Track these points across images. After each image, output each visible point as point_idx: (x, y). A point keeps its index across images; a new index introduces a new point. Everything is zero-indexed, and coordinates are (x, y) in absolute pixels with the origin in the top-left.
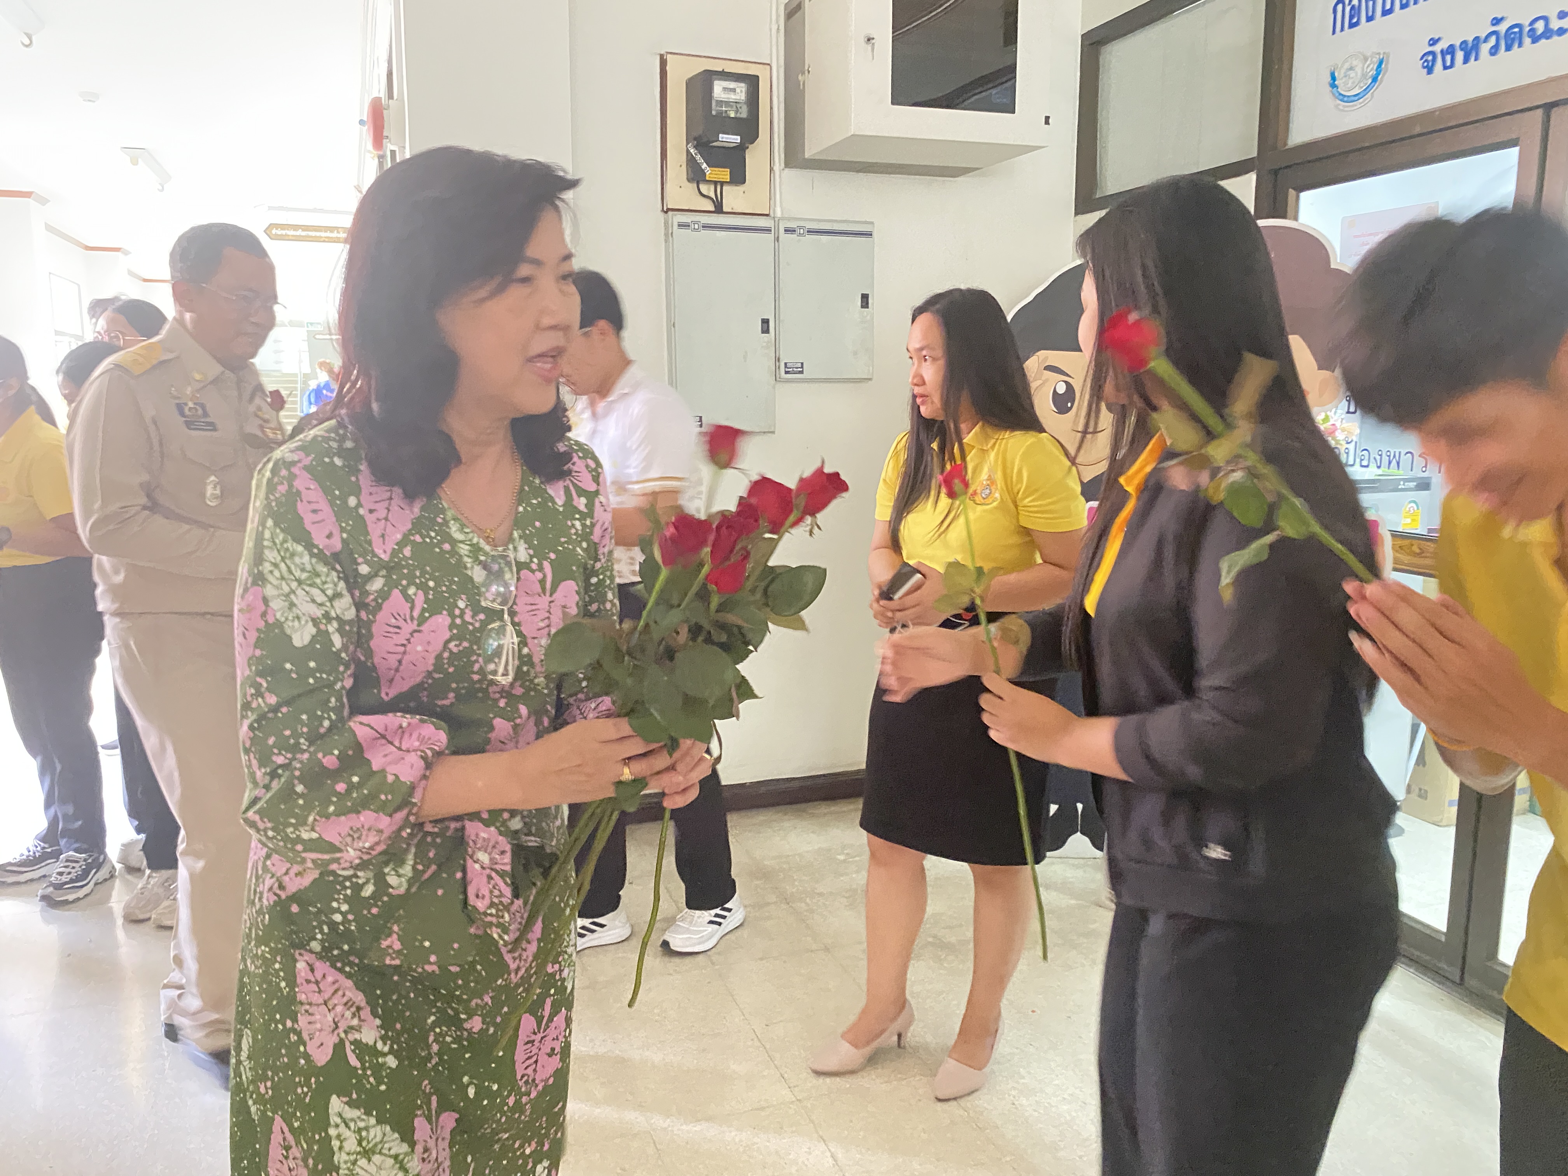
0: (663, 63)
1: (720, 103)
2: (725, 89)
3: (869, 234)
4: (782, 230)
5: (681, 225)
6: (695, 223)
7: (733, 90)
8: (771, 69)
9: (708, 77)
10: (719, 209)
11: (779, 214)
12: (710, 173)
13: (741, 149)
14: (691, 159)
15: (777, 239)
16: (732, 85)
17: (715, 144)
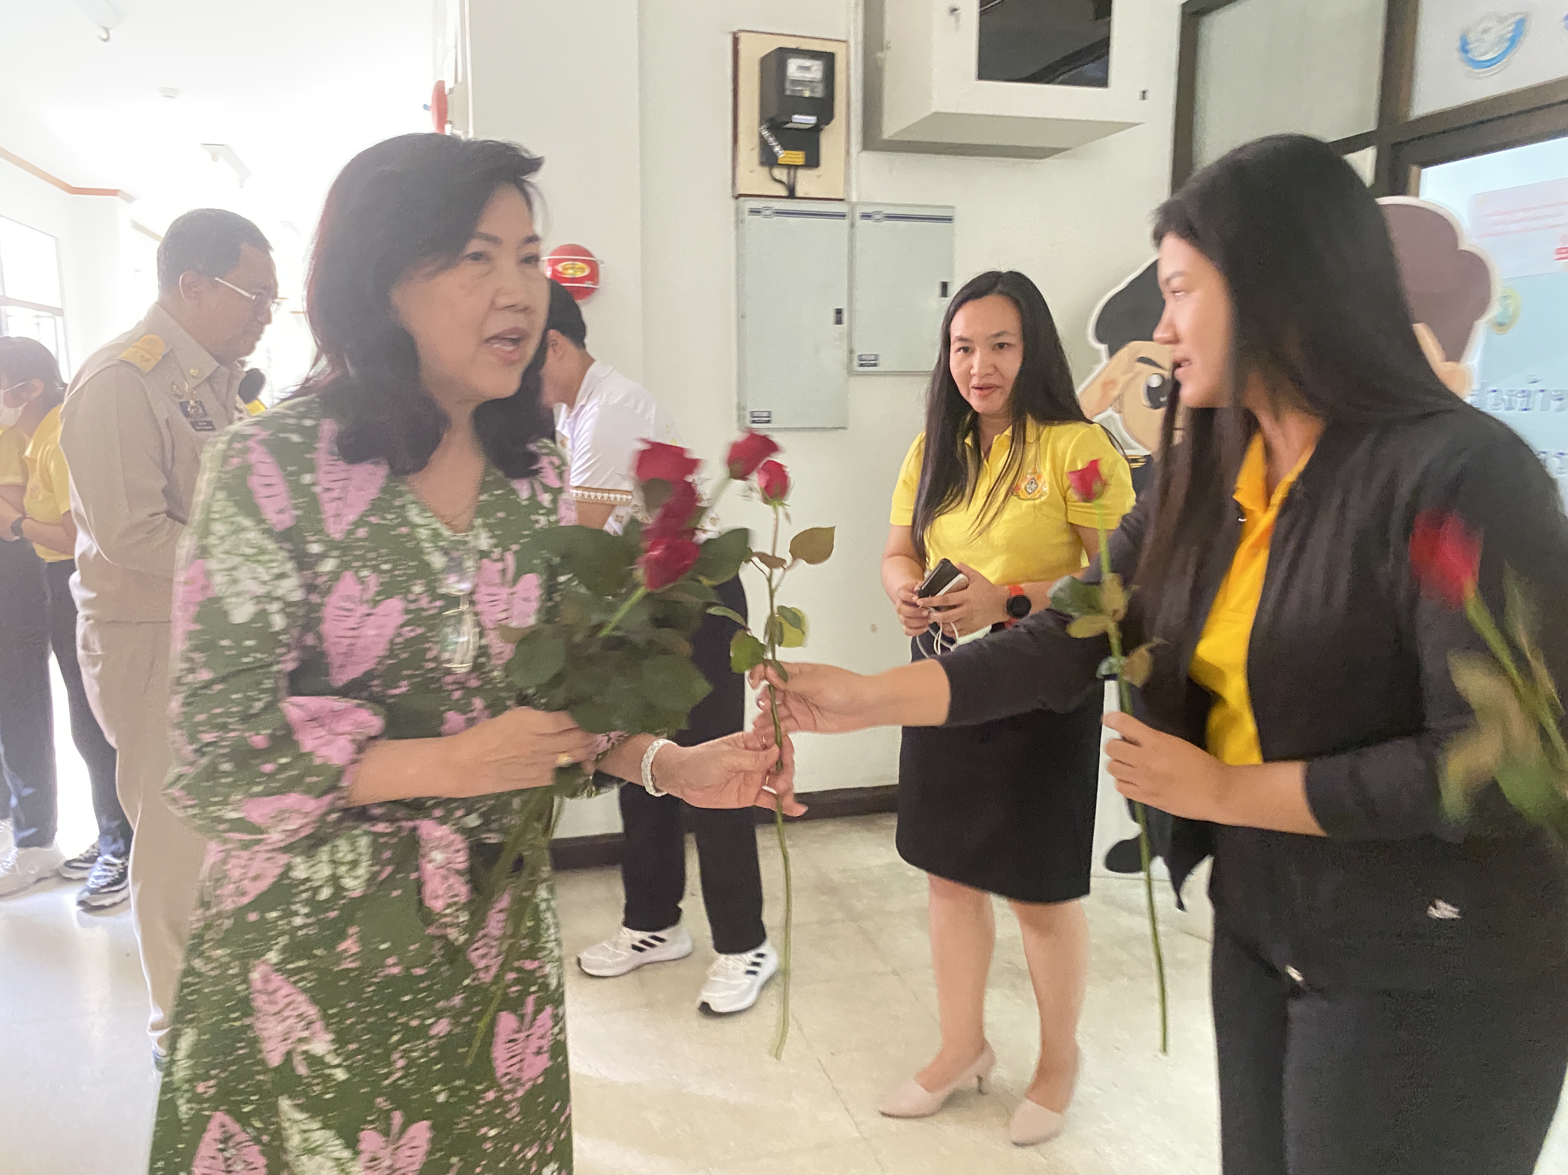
0: (736, 41)
1: (796, 82)
2: (801, 68)
3: (949, 219)
4: (858, 216)
5: (755, 212)
6: (768, 208)
7: (808, 69)
8: (848, 47)
9: (782, 55)
10: (792, 194)
11: (854, 198)
12: (783, 156)
13: (816, 130)
14: (764, 143)
15: (852, 225)
16: (807, 63)
17: (789, 126)
